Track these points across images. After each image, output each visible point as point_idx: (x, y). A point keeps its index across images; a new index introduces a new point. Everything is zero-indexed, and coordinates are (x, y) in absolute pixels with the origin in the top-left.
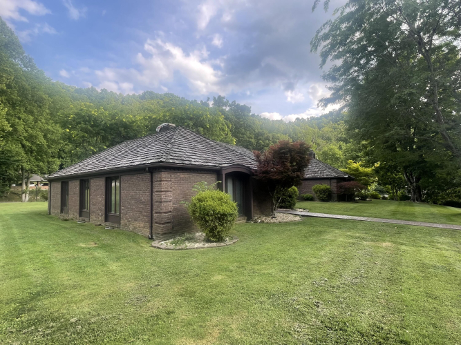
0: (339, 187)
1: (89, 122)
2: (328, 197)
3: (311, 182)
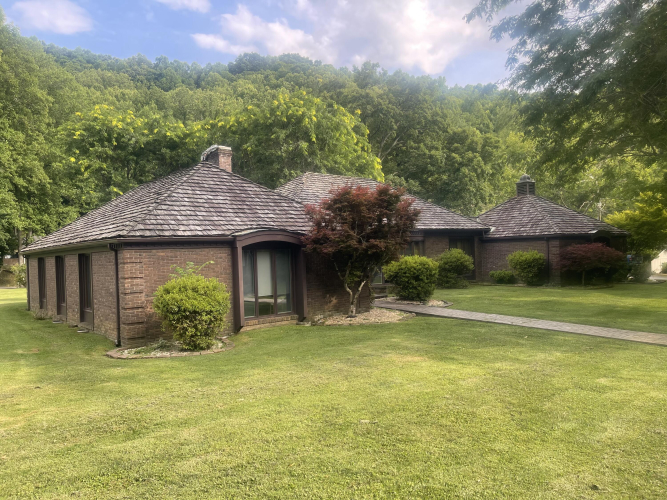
0: (563, 257)
1: (109, 140)
2: (538, 275)
3: (512, 244)
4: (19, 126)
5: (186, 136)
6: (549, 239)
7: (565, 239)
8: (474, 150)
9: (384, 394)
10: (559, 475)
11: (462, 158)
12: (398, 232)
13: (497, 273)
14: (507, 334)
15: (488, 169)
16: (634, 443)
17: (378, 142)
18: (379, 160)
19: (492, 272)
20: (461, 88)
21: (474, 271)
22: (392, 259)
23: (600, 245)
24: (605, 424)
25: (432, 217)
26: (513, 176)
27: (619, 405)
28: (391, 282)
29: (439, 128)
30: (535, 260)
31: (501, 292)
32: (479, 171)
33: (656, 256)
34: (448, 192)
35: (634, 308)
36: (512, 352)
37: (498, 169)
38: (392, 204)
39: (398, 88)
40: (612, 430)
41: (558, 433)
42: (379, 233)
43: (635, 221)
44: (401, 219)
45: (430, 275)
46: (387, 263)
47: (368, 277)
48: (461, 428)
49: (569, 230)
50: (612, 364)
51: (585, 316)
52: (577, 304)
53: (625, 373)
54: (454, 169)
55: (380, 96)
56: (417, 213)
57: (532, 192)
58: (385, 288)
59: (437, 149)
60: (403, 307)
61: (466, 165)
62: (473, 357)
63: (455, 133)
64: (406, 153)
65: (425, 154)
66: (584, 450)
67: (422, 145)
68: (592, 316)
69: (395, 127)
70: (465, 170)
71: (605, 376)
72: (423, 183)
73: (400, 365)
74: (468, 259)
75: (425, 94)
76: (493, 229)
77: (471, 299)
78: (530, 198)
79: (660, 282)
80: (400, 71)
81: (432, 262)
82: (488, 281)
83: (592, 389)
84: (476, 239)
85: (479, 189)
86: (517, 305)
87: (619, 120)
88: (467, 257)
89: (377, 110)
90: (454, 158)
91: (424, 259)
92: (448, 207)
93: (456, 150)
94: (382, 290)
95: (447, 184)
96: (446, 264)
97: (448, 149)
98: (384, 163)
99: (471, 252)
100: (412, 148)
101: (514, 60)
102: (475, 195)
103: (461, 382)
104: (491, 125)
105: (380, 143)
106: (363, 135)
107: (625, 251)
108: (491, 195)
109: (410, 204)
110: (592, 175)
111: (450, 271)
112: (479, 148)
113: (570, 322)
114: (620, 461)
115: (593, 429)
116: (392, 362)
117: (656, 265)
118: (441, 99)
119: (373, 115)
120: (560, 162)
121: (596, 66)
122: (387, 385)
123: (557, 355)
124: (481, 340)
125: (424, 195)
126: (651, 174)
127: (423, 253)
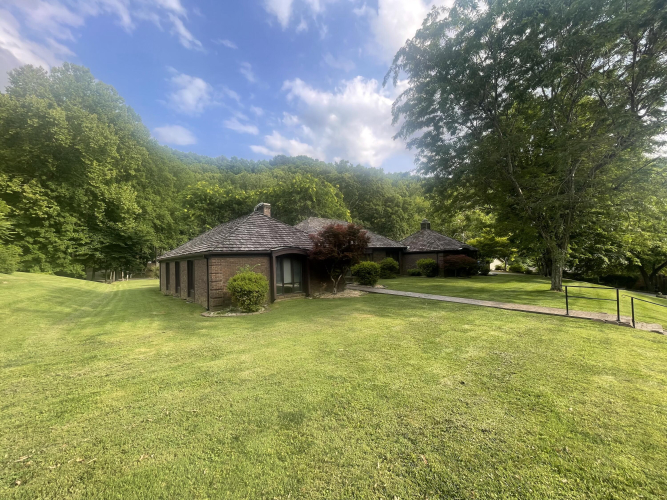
0: (445, 262)
1: (205, 200)
2: (433, 272)
3: (418, 256)
4: (157, 193)
5: (247, 198)
6: (438, 252)
7: (446, 252)
8: (398, 206)
9: (352, 335)
10: (444, 377)
11: (392, 210)
12: (359, 249)
13: (412, 270)
14: (417, 303)
15: (406, 216)
16: (483, 359)
18: (349, 211)
19: (408, 270)
21: (399, 270)
22: (356, 263)
23: (464, 255)
24: (467, 349)
25: (377, 241)
26: (419, 220)
27: (474, 339)
28: (356, 275)
29: (380, 195)
30: (430, 264)
32: (401, 217)
33: (492, 261)
34: (385, 228)
35: (481, 288)
36: (419, 312)
37: (411, 216)
38: (355, 234)
39: (359, 174)
40: (472, 352)
41: (443, 354)
42: (349, 249)
43: (481, 243)
44: (360, 242)
45: (376, 271)
46: (353, 265)
47: (343, 273)
48: (392, 352)
49: (448, 248)
50: (470, 318)
52: (453, 286)
53: (477, 322)
54: (388, 216)
55: (349, 178)
56: (368, 239)
57: (429, 228)
59: (379, 206)
60: (362, 289)
61: (394, 214)
62: (399, 315)
63: (388, 197)
64: (363, 207)
65: (373, 208)
66: (457, 363)
67: (371, 203)
69: (357, 194)
70: (393, 216)
71: (467, 324)
72: (372, 223)
73: (360, 319)
76: (408, 247)
77: (398, 284)
78: (427, 232)
79: (495, 275)
80: (359, 165)
81: (377, 265)
82: (406, 275)
83: (461, 331)
84: (400, 253)
85: (401, 226)
86: (421, 288)
87: (472, 191)
88: (395, 262)
89: (348, 185)
90: (388, 210)
91: (373, 263)
92: (385, 236)
93: (389, 206)
94: (351, 280)
95: (384, 224)
96: (384, 266)
97: (385, 205)
98: (352, 212)
99: (397, 260)
100: (366, 205)
101: (419, 160)
102: (399, 229)
103: (392, 328)
104: (407, 193)
105: (349, 202)
106: (340, 198)
107: (476, 259)
108: (407, 230)
109: (365, 234)
110: (459, 219)
111: (386, 269)
112: (401, 205)
114: (476, 368)
115: (461, 352)
116: (356, 318)
117: (492, 266)
118: (381, 179)
119: (345, 188)
120: (443, 212)
121: (460, 163)
122: (352, 330)
123: (443, 313)
124: (403, 306)
125: (372, 230)
126: (489, 219)
127: (372, 260)
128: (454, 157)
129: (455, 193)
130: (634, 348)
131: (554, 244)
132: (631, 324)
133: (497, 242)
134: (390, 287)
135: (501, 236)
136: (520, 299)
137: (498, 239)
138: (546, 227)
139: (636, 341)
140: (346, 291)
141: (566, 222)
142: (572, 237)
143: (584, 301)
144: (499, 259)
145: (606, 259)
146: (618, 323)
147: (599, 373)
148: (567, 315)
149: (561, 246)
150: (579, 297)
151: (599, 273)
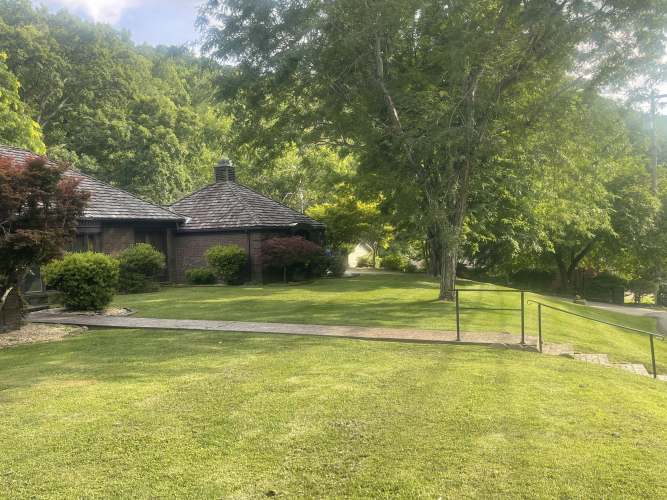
0: (265, 251)
2: (239, 273)
3: (210, 238)
6: (249, 231)
7: (266, 231)
8: (166, 125)
9: (29, 433)
10: (236, 488)
11: (152, 132)
12: (60, 220)
13: (194, 271)
14: (200, 341)
15: (184, 149)
16: (315, 439)
17: (35, 101)
18: (37, 125)
19: (189, 271)
20: (150, 47)
21: (166, 271)
22: (52, 256)
23: (300, 238)
24: (290, 425)
25: (106, 203)
26: (213, 159)
27: (304, 403)
28: (54, 287)
29: (122, 92)
30: (235, 255)
31: (198, 294)
32: (173, 150)
33: (352, 250)
34: (135, 174)
35: (329, 303)
36: (202, 361)
37: (195, 150)
38: (49, 183)
39: (64, 31)
40: (298, 429)
41: (241, 443)
42: (32, 220)
43: (333, 214)
44: (64, 203)
45: (108, 276)
46: (46, 261)
47: (15, 282)
48: (130, 459)
49: (271, 222)
50: (303, 362)
51: (283, 314)
52: (278, 302)
53: (314, 369)
54: (142, 146)
55: (38, 39)
56: (86, 196)
57: (232, 178)
58: (46, 297)
59: (119, 118)
60: (70, 319)
61: (157, 142)
62: (155, 372)
63: (142, 102)
64: (78, 120)
65: (103, 124)
66: (267, 456)
67: (99, 111)
68: (290, 314)
69: (61, 84)
70: (156, 148)
71: (295, 375)
72: (102, 160)
73: (57, 393)
74: (158, 256)
75: (102, 46)
76: (188, 220)
77: (161, 304)
78: (229, 185)
79: (355, 276)
80: (67, 12)
81: (110, 260)
82: (183, 282)
83: (282, 391)
84: (169, 232)
85: (172, 172)
86: (214, 308)
88: (157, 254)
89: (33, 59)
90: (142, 132)
91: (100, 256)
92: (135, 192)
93: (143, 122)
94: (42, 299)
95: (133, 163)
96: (131, 262)
97: (135, 120)
98: (47, 130)
99: (162, 248)
100: (86, 114)
101: (204, 20)
102: (169, 179)
103: (137, 404)
104: (188, 98)
105: (39, 102)
106: (12, 89)
107: (324, 244)
108: (187, 180)
109: (76, 184)
110: (290, 161)
111: (136, 271)
112: (173, 122)
113: (269, 322)
114: (300, 460)
115: (278, 432)
116: (46, 392)
117: (353, 260)
118: (124, 57)
119: (26, 63)
120: (256, 145)
121: (292, 43)
122: (33, 422)
123: (252, 358)
124: (169, 351)
125: (103, 177)
126: (346, 165)
127: (99, 249)
128: (280, 28)
129: (283, 106)
130: (537, 384)
131: (444, 216)
132: (538, 348)
133: (361, 213)
134: (143, 312)
135: (365, 200)
136: (391, 318)
137: (361, 206)
138: (434, 184)
139: (540, 372)
140: (25, 330)
141: (462, 177)
142: (471, 205)
143: (482, 315)
144: (363, 244)
145: (516, 244)
146: (523, 347)
147: (486, 431)
148: (457, 342)
149: (454, 219)
150: (478, 308)
151: (509, 268)
